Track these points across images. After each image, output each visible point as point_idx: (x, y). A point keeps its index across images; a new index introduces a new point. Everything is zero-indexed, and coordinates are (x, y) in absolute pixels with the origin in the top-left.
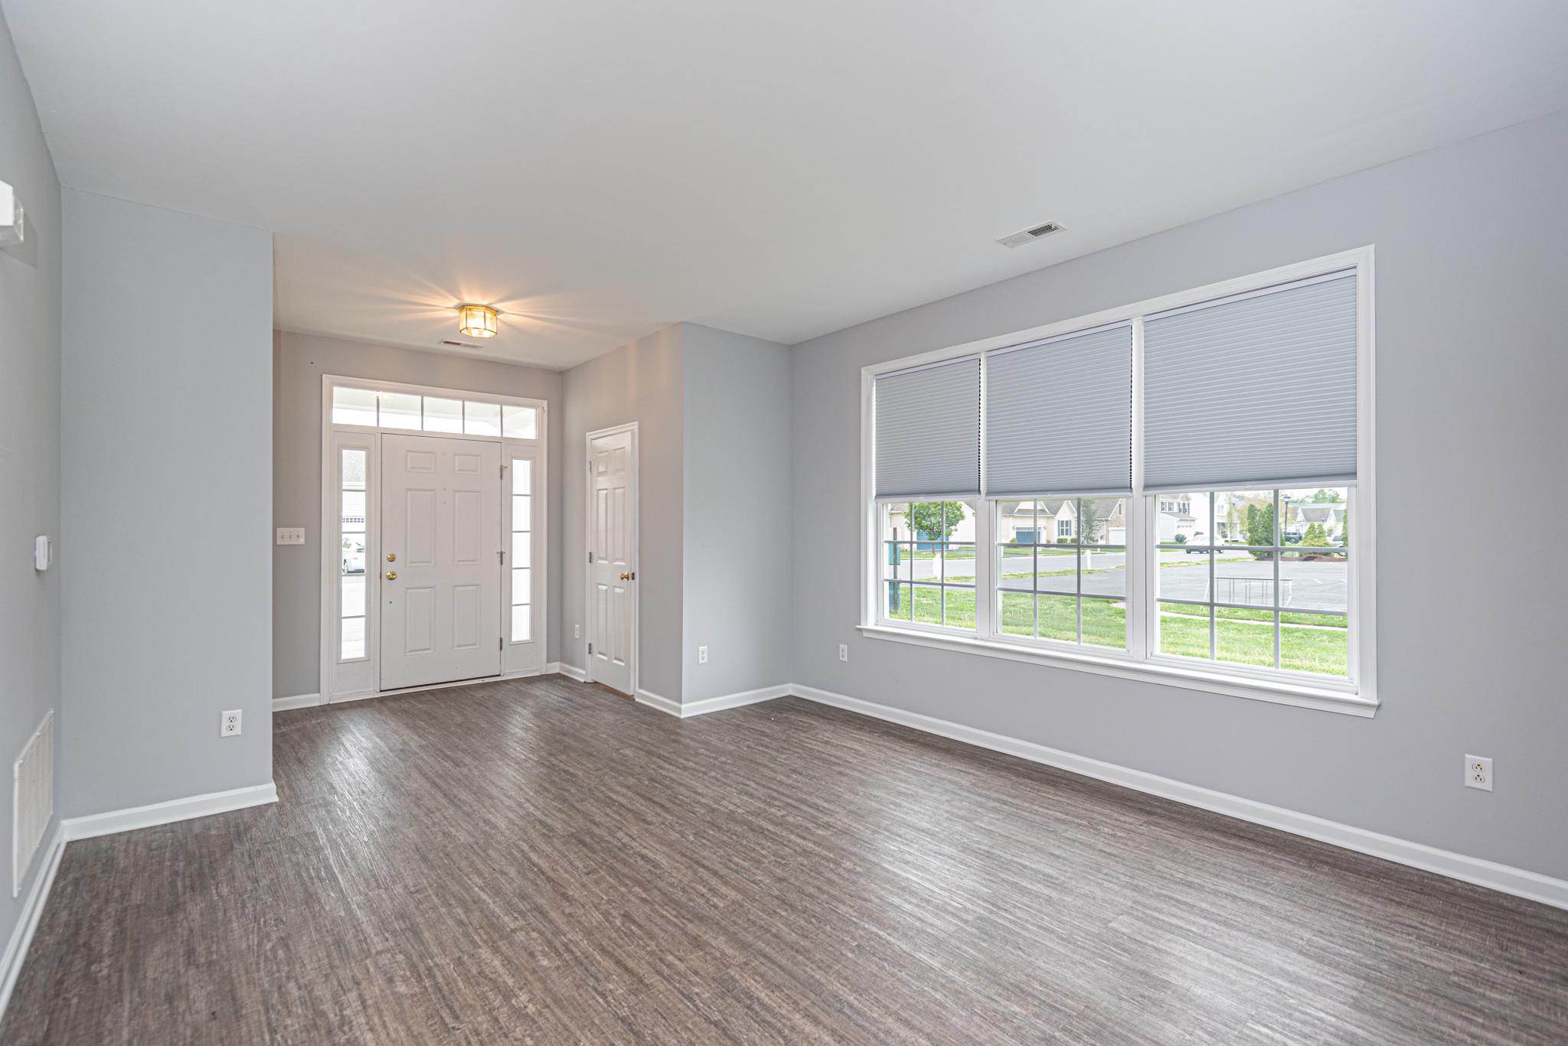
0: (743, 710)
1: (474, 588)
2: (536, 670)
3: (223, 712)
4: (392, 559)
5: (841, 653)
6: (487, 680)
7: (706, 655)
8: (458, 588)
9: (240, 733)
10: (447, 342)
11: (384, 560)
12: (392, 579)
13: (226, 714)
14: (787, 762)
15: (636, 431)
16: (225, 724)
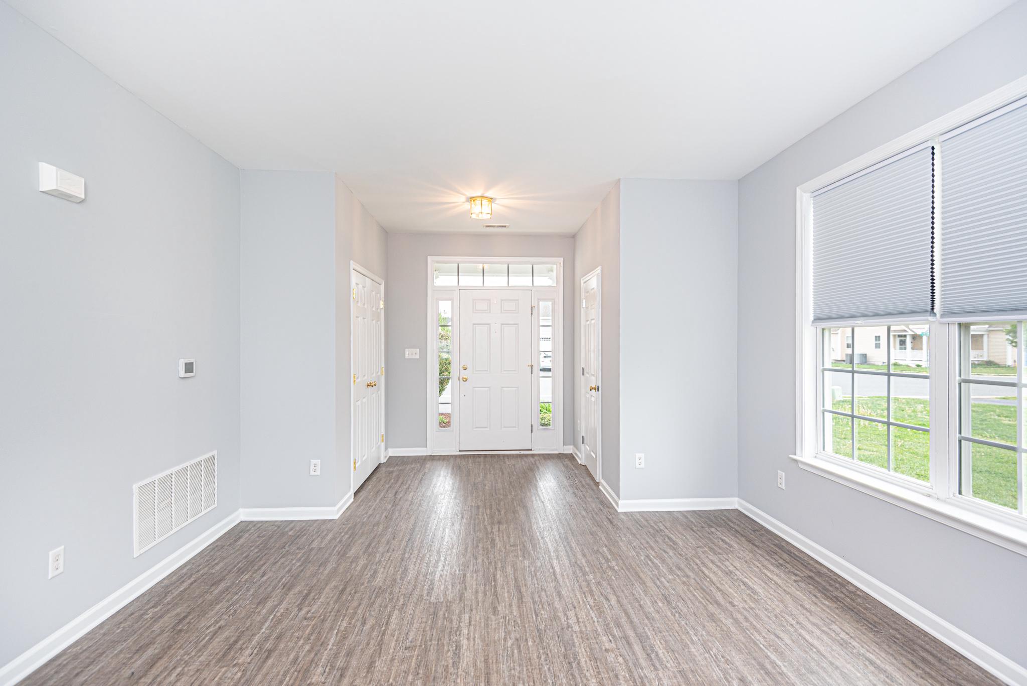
0: (679, 515)
1: (515, 389)
2: (556, 450)
3: (312, 461)
4: (465, 369)
5: (779, 479)
6: (522, 452)
7: (643, 461)
8: (504, 389)
9: (319, 474)
10: (487, 226)
11: (461, 369)
12: (466, 381)
13: (313, 462)
14: (667, 585)
15: (600, 274)
16: (312, 467)
